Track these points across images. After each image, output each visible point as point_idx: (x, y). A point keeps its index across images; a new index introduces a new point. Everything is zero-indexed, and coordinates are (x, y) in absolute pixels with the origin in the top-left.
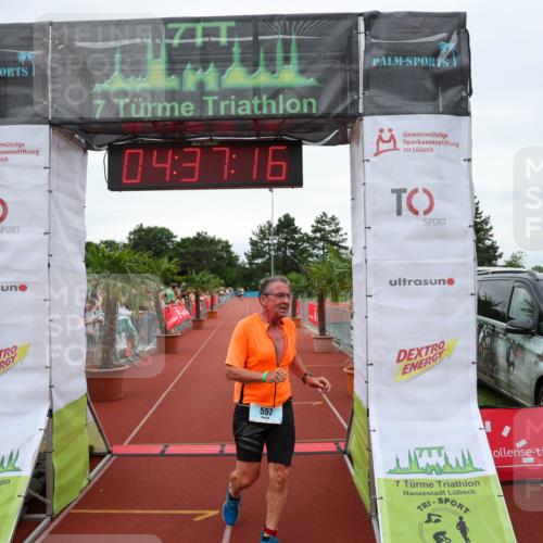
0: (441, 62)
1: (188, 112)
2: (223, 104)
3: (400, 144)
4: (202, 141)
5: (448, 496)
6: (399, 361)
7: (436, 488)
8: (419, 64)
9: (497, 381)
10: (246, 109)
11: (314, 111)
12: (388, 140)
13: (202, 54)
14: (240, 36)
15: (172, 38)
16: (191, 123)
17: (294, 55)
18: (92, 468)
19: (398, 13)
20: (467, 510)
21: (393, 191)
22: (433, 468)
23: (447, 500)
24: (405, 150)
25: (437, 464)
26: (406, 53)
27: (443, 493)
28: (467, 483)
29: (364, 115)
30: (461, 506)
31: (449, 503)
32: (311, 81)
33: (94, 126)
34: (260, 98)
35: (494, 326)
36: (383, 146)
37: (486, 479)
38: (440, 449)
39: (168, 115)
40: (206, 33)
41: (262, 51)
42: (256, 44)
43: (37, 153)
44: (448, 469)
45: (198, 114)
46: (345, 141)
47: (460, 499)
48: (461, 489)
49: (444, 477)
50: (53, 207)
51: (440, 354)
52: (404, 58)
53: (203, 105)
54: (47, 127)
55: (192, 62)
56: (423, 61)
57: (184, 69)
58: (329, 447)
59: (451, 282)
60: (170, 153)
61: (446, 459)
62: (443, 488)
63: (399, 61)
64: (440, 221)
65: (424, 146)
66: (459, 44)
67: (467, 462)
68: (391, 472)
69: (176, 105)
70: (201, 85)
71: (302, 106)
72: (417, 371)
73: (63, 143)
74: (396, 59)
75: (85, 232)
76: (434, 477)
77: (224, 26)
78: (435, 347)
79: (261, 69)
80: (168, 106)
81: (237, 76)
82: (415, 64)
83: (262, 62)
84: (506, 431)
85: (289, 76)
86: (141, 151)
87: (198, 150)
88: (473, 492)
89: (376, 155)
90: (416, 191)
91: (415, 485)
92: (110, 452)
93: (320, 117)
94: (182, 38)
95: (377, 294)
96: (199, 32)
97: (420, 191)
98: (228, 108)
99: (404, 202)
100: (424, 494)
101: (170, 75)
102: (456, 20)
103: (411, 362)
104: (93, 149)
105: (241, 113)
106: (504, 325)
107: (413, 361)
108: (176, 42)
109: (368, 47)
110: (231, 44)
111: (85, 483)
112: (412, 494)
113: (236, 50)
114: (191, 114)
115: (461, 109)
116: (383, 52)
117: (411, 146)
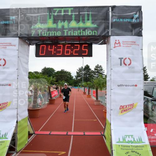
0: (134, 20)
1: (59, 34)
2: (69, 32)
3: (121, 45)
4: (63, 43)
5: (134, 150)
6: (120, 109)
7: (131, 148)
8: (127, 21)
9: (149, 115)
10: (76, 34)
11: (96, 34)
12: (118, 43)
13: (63, 18)
14: (74, 12)
15: (55, 13)
16: (60, 38)
17: (90, 18)
18: (29, 138)
19: (121, 6)
20: (140, 155)
21: (119, 58)
22: (130, 142)
23: (134, 151)
24: (123, 46)
25: (131, 141)
26: (123, 18)
27: (133, 149)
28: (140, 146)
29: (111, 36)
30: (138, 153)
31: (135, 152)
32: (95, 26)
33: (32, 38)
34: (80, 31)
35: (148, 99)
36: (116, 45)
37: (146, 145)
38: (132, 136)
39: (53, 35)
40: (65, 11)
41: (81, 17)
42: (79, 15)
43: (15, 46)
44: (134, 142)
45: (62, 35)
46: (105, 43)
47: (138, 151)
48: (139, 148)
49: (133, 144)
50: (19, 62)
51: (132, 107)
52: (123, 19)
53: (63, 32)
54: (18, 38)
55: (61, 20)
56: (129, 20)
57: (58, 22)
58: (99, 133)
59: (136, 86)
60: (54, 46)
61: (134, 139)
62: (133, 148)
63: (121, 20)
64: (133, 68)
65: (129, 45)
66: (139, 15)
67: (140, 140)
68: (117, 142)
69: (55, 32)
70: (63, 27)
71: (92, 33)
72: (126, 112)
73: (23, 43)
74: (121, 19)
75: (28, 69)
76: (130, 144)
77: (70, 9)
78: (131, 105)
79: (81, 22)
80: (53, 32)
81: (73, 24)
82: (126, 21)
83: (81, 20)
84: (152, 130)
85: (89, 24)
86: (45, 46)
87: (62, 46)
88: (142, 149)
89: (114, 48)
90: (126, 58)
91: (124, 146)
92: (34, 133)
93: (98, 36)
94: (57, 13)
95: (114, 89)
96: (63, 11)
97: (127, 58)
98: (71, 33)
99: (122, 62)
100: (127, 149)
101: (54, 23)
102: (138, 8)
103: (123, 109)
104: (31, 45)
105: (74, 35)
106: (151, 98)
107: (124, 109)
108: (56, 14)
109: (112, 16)
110: (72, 15)
111: (27, 142)
112: (123, 149)
113: (73, 16)
114: (60, 35)
115: (140, 34)
116: (116, 17)
117: (125, 45)
